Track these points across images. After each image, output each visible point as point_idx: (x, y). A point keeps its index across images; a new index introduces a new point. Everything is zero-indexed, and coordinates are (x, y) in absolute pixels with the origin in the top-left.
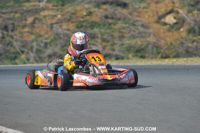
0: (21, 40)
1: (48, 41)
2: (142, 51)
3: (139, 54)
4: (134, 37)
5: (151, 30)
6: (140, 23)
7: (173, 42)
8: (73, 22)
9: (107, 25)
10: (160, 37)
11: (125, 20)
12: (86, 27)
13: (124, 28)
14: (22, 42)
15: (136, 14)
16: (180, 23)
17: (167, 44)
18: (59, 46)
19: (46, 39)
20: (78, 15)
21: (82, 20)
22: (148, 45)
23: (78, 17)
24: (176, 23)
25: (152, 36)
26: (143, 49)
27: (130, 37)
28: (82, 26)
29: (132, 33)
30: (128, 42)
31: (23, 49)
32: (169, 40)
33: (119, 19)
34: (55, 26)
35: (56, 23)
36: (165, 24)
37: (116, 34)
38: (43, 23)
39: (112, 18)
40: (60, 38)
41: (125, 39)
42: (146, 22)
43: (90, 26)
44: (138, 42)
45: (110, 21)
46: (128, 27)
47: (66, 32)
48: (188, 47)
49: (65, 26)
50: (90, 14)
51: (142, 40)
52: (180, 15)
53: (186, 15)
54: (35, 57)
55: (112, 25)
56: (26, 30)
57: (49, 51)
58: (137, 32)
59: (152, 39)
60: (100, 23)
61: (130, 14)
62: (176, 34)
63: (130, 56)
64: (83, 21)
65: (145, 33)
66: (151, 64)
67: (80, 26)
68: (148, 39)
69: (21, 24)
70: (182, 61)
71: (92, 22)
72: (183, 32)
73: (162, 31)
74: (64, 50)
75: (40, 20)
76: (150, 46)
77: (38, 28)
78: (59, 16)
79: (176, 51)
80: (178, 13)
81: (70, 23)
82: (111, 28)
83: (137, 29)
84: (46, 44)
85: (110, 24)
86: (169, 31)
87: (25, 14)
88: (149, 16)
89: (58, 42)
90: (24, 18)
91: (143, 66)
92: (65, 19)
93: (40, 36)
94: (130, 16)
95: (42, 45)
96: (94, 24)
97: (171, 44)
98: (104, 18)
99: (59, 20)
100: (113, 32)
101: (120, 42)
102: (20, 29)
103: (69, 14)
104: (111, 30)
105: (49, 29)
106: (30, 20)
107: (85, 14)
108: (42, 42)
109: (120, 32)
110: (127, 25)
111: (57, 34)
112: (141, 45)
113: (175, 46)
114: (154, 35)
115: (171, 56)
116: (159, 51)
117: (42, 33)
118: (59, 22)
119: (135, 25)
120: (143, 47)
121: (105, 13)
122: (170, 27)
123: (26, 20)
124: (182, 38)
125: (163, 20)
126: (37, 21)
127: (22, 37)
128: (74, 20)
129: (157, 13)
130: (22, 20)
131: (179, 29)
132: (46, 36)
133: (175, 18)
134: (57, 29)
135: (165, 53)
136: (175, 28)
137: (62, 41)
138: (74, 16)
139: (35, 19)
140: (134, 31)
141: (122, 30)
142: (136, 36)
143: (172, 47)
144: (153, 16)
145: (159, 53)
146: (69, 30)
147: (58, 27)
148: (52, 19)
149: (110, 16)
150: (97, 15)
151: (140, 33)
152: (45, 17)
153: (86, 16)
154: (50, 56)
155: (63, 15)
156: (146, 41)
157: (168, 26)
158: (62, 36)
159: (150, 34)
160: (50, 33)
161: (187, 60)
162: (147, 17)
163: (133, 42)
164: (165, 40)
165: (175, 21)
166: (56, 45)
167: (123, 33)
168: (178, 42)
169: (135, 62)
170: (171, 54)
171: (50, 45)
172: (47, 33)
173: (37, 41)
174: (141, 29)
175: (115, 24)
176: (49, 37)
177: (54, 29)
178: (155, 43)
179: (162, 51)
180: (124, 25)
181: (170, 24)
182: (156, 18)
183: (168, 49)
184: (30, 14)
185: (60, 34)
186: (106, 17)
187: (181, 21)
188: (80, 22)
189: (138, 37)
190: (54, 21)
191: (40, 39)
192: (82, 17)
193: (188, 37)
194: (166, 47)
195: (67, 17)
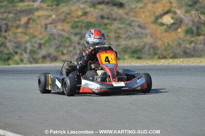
0: (15, 40)
1: (43, 42)
2: (138, 52)
3: (136, 55)
4: (130, 38)
5: (148, 31)
6: (137, 24)
7: (171, 43)
8: (67, 23)
9: (103, 26)
10: (157, 38)
11: (121, 20)
12: (82, 28)
13: (120, 28)
14: (15, 43)
15: (132, 14)
16: (178, 23)
17: (164, 45)
18: (53, 47)
19: (41, 39)
20: (73, 15)
21: (77, 20)
22: (145, 46)
23: (73, 17)
24: (174, 23)
25: (149, 37)
26: (139, 50)
27: (127, 37)
28: (77, 27)
29: (129, 33)
30: (124, 43)
31: (17, 50)
32: (166, 41)
33: (115, 20)
34: (49, 26)
35: (51, 23)
36: (162, 24)
37: (112, 35)
38: (37, 24)
39: (108, 18)
40: (55, 39)
41: (121, 40)
42: (143, 22)
43: (85, 27)
44: (135, 43)
45: (106, 21)
46: (124, 28)
47: (61, 32)
48: (185, 48)
49: (59, 26)
50: (85, 14)
51: (139, 40)
52: (177, 16)
53: (184, 15)
54: (29, 58)
55: (108, 26)
56: (20, 30)
57: (43, 52)
58: (133, 32)
59: (149, 40)
60: (95, 23)
61: (127, 14)
62: (173, 35)
63: (127, 56)
64: (78, 22)
65: (142, 33)
66: (146, 65)
67: (74, 26)
68: (145, 40)
69: (15, 25)
70: (178, 62)
71: (88, 22)
72: (180, 32)
73: (159, 31)
74: (58, 51)
75: (34, 20)
76: (147, 47)
77: (32, 28)
78: (54, 16)
79: (173, 52)
80: (175, 13)
81: (65, 23)
82: (107, 29)
83: (133, 29)
84: (40, 45)
85: (106, 25)
86: (166, 31)
87: (19, 14)
88: (146, 16)
89: (52, 43)
90: (17, 18)
91: (138, 66)
92: (60, 20)
93: (34, 37)
94: (126, 17)
95: (36, 46)
96: (89, 24)
97: (169, 45)
98: (99, 18)
99: (54, 20)
100: (109, 32)
101: (116, 43)
102: (13, 30)
103: (64, 14)
104: (106, 31)
105: (43, 30)
106: (24, 20)
107: (80, 14)
108: (36, 42)
109: (116, 32)
110: (123, 25)
111: (52, 35)
112: (138, 46)
113: (172, 47)
114: (152, 36)
115: (168, 57)
116: (156, 52)
117: (36, 34)
118: (54, 22)
119: (131, 25)
120: (139, 48)
121: (100, 13)
122: (167, 27)
123: (20, 20)
124: (180, 39)
125: (160, 20)
126: (31, 21)
127: (16, 37)
128: (69, 21)
129: (154, 13)
130: (16, 21)
131: (176, 29)
132: (40, 37)
133: (172, 18)
134: (52, 29)
135: (162, 54)
136: (172, 28)
137: (56, 41)
138: (69, 16)
139: (29, 19)
140: (131, 32)
141: (118, 31)
142: (133, 36)
143: (169, 48)
144: (150, 16)
145: (156, 54)
146: (63, 30)
147: (53, 28)
148: (47, 19)
149: (106, 16)
150: (92, 16)
151: (136, 34)
152: (39, 17)
153: (81, 16)
154: (44, 57)
155: (57, 16)
156: (143, 42)
157: (165, 27)
158: (56, 36)
159: (146, 35)
160: (44, 34)
161: (183, 61)
162: (144, 17)
163: (129, 43)
164: (162, 41)
165: (172, 21)
166: (51, 46)
167: (119, 33)
168: (176, 43)
169: (130, 63)
170: (168, 55)
171: (45, 46)
172: (41, 34)
173: (31, 41)
174: (138, 30)
175: (111, 24)
176: (43, 38)
177: (48, 29)
178: (151, 44)
179: (159, 52)
180: (120, 26)
181: (167, 25)
182: (153, 18)
183: (165, 50)
184: (24, 14)
185: (55, 35)
186: (102, 17)
187: (179, 22)
188: (75, 22)
189: (134, 38)
190: (48, 21)
191: (34, 40)
192: (78, 18)
193: (185, 38)
194: (163, 48)
195: (62, 17)
